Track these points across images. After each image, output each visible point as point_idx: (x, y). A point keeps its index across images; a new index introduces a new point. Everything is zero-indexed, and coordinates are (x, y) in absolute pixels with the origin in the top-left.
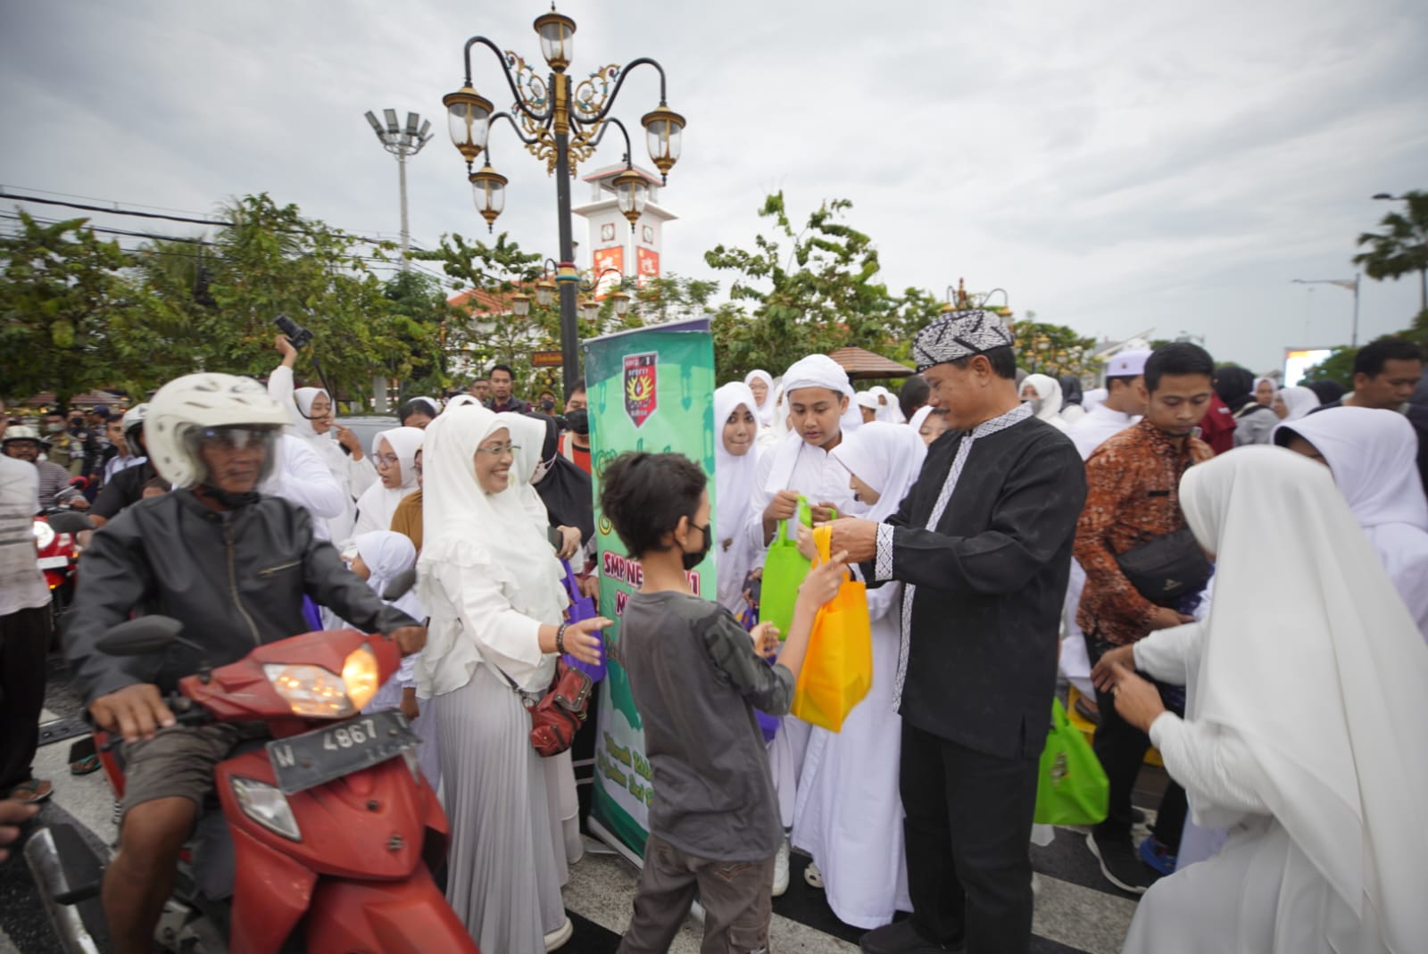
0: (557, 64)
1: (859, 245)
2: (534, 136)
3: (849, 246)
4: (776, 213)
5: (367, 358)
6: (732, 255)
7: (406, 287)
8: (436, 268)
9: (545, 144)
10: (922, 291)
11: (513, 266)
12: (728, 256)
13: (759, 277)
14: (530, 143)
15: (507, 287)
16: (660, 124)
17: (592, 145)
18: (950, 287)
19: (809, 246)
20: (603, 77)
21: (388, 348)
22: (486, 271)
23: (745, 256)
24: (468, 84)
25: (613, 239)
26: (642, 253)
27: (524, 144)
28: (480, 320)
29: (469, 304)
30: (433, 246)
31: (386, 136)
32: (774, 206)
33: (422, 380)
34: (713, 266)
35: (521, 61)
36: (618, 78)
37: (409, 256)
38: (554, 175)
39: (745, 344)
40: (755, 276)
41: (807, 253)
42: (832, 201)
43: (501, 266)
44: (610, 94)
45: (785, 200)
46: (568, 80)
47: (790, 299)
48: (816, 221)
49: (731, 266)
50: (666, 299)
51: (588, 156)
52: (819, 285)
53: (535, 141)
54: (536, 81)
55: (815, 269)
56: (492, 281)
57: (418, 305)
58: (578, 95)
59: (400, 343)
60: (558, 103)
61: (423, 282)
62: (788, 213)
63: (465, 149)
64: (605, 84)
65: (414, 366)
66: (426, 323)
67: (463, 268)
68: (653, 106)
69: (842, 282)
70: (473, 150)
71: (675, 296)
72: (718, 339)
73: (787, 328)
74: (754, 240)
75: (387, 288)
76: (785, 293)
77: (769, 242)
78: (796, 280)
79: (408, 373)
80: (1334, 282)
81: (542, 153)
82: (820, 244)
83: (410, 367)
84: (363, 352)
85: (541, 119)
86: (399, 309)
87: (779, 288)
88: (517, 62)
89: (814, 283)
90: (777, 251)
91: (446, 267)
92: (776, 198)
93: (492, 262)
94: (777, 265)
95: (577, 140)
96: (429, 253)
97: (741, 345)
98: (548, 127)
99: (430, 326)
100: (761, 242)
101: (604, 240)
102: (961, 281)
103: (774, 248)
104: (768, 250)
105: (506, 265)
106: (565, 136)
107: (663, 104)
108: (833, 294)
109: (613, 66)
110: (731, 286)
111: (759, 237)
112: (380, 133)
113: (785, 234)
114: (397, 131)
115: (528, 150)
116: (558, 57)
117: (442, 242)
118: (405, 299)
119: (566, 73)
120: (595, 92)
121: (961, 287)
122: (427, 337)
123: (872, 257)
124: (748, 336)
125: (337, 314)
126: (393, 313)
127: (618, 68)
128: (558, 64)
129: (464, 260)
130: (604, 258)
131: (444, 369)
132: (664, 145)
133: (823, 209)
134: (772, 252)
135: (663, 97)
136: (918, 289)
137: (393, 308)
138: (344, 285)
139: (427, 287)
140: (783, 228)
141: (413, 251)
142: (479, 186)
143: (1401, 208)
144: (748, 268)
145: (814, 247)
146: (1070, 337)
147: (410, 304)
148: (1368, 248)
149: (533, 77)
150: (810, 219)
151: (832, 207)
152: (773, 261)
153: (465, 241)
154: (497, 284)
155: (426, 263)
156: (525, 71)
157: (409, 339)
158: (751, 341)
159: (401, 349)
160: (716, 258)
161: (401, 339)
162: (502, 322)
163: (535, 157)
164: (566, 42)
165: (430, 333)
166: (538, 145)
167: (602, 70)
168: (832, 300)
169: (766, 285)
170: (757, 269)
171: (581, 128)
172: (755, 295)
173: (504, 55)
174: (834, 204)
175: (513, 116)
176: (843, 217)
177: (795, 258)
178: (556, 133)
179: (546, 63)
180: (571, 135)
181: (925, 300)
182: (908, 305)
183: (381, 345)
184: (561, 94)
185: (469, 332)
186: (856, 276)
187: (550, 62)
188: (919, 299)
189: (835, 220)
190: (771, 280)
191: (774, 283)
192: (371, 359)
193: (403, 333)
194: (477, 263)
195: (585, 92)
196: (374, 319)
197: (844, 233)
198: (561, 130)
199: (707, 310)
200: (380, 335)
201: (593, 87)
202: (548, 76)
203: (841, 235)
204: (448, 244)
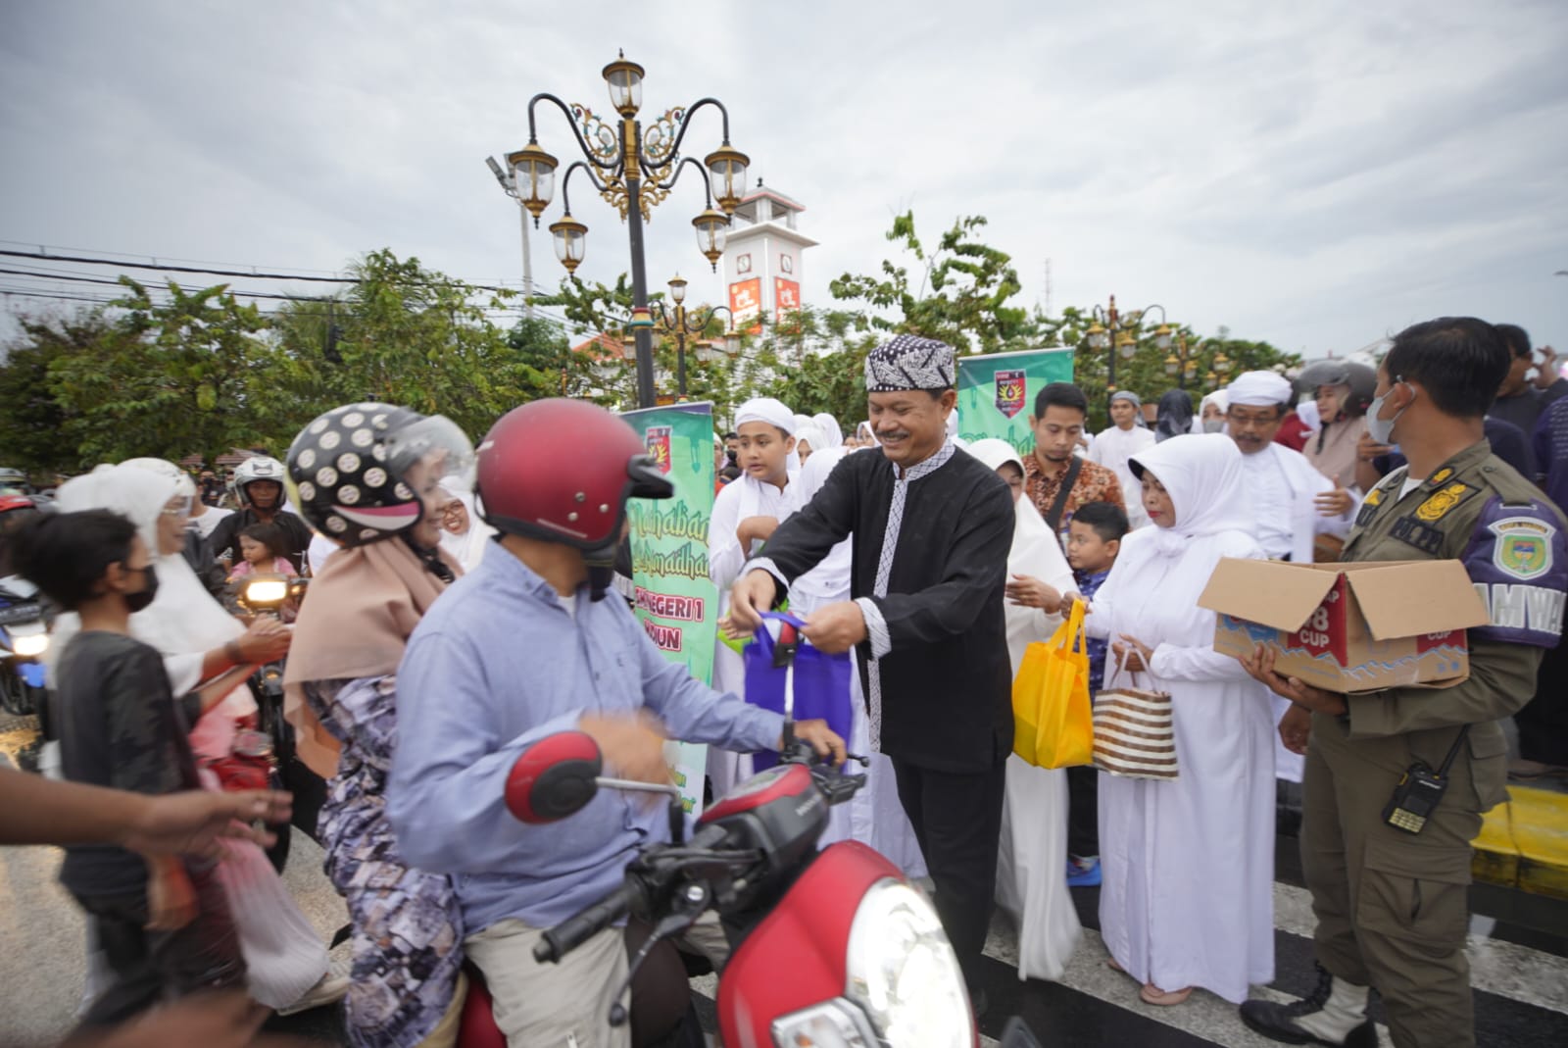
0: (626, 110)
1: (998, 265)
2: (608, 185)
3: (985, 266)
4: (906, 235)
5: (488, 409)
6: (857, 283)
7: (529, 337)
8: (558, 313)
9: (616, 192)
10: (1084, 311)
12: (854, 285)
13: (887, 306)
14: (604, 190)
16: (723, 164)
17: (666, 187)
18: (1101, 304)
19: (945, 269)
20: (669, 121)
21: (509, 398)
22: (607, 313)
23: (872, 283)
24: (533, 141)
25: (749, 270)
26: (780, 285)
27: (601, 192)
28: (604, 365)
29: (592, 349)
30: (554, 291)
31: (508, 181)
32: (903, 228)
34: (837, 296)
35: (588, 112)
36: (683, 121)
37: (530, 302)
38: (627, 222)
40: (882, 306)
41: (943, 277)
42: (965, 219)
43: (622, 308)
44: (676, 136)
45: (915, 221)
46: (637, 125)
47: (919, 328)
48: (949, 242)
49: (856, 296)
50: (803, 333)
51: (662, 199)
52: (949, 312)
53: (611, 188)
54: (604, 130)
55: (952, 294)
56: (614, 323)
57: (541, 352)
58: (647, 141)
59: (520, 392)
60: (628, 149)
61: (546, 328)
63: (531, 205)
64: (672, 127)
66: (547, 370)
67: (584, 311)
68: (716, 146)
69: (979, 306)
70: (539, 205)
71: (812, 330)
74: (881, 266)
75: (510, 337)
76: (914, 321)
77: (897, 266)
78: (922, 308)
81: (616, 201)
82: (957, 266)
84: (484, 403)
85: (613, 167)
86: (522, 358)
87: (910, 317)
88: (583, 114)
89: (947, 309)
90: (906, 277)
91: (567, 312)
92: (904, 219)
93: (614, 304)
94: (906, 292)
95: (649, 184)
96: (550, 298)
98: (619, 176)
99: (550, 373)
100: (888, 269)
101: (739, 273)
102: (1112, 299)
103: (902, 273)
104: (896, 276)
106: (637, 181)
107: (726, 143)
109: (678, 108)
111: (886, 263)
112: (501, 178)
113: (916, 257)
115: (603, 198)
116: (627, 103)
117: (562, 286)
118: (528, 347)
119: (636, 119)
120: (662, 136)
121: (1112, 305)
122: (548, 385)
123: (1012, 280)
125: (457, 366)
126: (515, 361)
127: (683, 110)
128: (628, 110)
129: (584, 304)
132: (728, 184)
133: (956, 228)
134: (901, 278)
135: (726, 136)
136: (1078, 308)
137: (516, 357)
138: (465, 335)
139: (551, 333)
140: (913, 251)
141: (535, 297)
142: (559, 236)
144: (876, 295)
145: (950, 269)
147: (533, 352)
149: (600, 127)
150: (942, 239)
151: (966, 226)
152: (901, 287)
153: (585, 284)
154: (620, 327)
155: (547, 308)
156: (593, 123)
157: (529, 387)
160: (843, 288)
161: (522, 388)
162: (625, 366)
163: (610, 204)
164: (634, 89)
165: (551, 381)
166: (612, 192)
167: (668, 114)
169: (895, 314)
170: (883, 296)
171: (654, 172)
172: (885, 325)
173: (570, 109)
174: (967, 222)
175: (589, 165)
176: (978, 235)
177: (929, 282)
178: (627, 180)
179: (615, 111)
180: (643, 178)
181: (1087, 321)
182: (1067, 327)
183: (503, 395)
184: (630, 140)
185: (592, 377)
186: (993, 299)
187: (619, 109)
188: (1079, 320)
189: (970, 238)
190: (900, 308)
191: (904, 311)
192: (491, 410)
193: (525, 382)
194: (598, 305)
195: (653, 136)
196: (496, 368)
197: (981, 253)
198: (632, 176)
199: (846, 344)
200: (502, 384)
201: (660, 131)
202: (617, 123)
203: (977, 255)
204: (568, 288)
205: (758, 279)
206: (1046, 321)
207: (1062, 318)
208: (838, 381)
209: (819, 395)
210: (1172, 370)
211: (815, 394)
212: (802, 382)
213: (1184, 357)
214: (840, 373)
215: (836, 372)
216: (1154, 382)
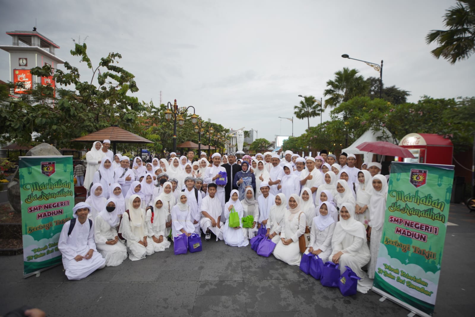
1: (129, 78)
4: (82, 54)
19: (105, 76)
25: (26, 65)
32: (80, 50)
41: (104, 79)
42: (112, 54)
45: (87, 49)
48: (105, 63)
55: (108, 87)
62: (89, 56)
69: (112, 93)
77: (74, 67)
80: (288, 119)
90: (78, 72)
92: (81, 46)
94: (78, 80)
101: (20, 65)
102: (175, 101)
104: (73, 71)
111: (67, 64)
113: (87, 66)
121: (175, 103)
123: (134, 85)
130: (20, 74)
133: (108, 57)
134: (75, 73)
136: (165, 105)
146: (222, 128)
151: (112, 57)
152: (75, 77)
176: (118, 62)
182: (162, 111)
189: (114, 63)
197: (120, 71)
203: (118, 72)
206: (155, 108)
207: (160, 108)
210: (197, 131)
213: (200, 127)
216: (191, 134)
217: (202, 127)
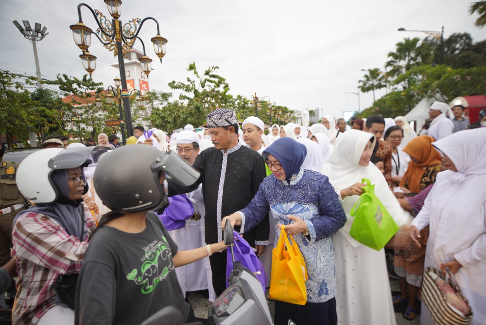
0: (115, 16)
1: (222, 81)
2: (107, 42)
3: (219, 82)
4: (193, 70)
5: (27, 125)
6: (179, 84)
7: (41, 96)
8: (56, 88)
9: (112, 45)
10: (243, 96)
11: (91, 87)
12: (177, 85)
13: (189, 92)
14: (105, 44)
15: (88, 95)
16: (158, 41)
17: (130, 46)
18: (252, 96)
19: (205, 81)
20: (134, 23)
21: (36, 120)
22: (79, 89)
23: (183, 84)
24: (81, 21)
25: (129, 76)
26: (141, 82)
27: (103, 45)
28: (78, 108)
29: (72, 102)
30: (54, 79)
31: (25, 32)
32: (192, 67)
33: (53, 133)
34: (172, 88)
35: (101, 14)
36: (140, 23)
37: (43, 83)
38: (117, 57)
39: (186, 116)
40: (188, 92)
41: (205, 84)
42: (212, 66)
43: (85, 87)
44: (137, 28)
45: (196, 65)
46: (120, 23)
47: (201, 99)
48: (207, 73)
49: (179, 88)
50: (153, 99)
52: (210, 95)
53: (109, 44)
54: (107, 22)
55: (208, 89)
56: (82, 93)
57: (48, 102)
58: (125, 28)
59: (42, 118)
60: (117, 30)
61: (50, 93)
62: (197, 70)
63: (81, 47)
64: (135, 26)
65: (50, 127)
66: (53, 110)
67: (68, 88)
68: (155, 35)
69: (218, 94)
70: (85, 47)
71: (156, 98)
72: (176, 114)
73: (201, 109)
74: (186, 79)
75: (32, 96)
76: (199, 98)
77: (192, 80)
78: (203, 93)
79: (47, 131)
80: (353, 93)
81: (111, 49)
82: (209, 81)
83: (48, 128)
84: (24, 122)
85: (110, 36)
86: (40, 104)
87: (196, 96)
88: (99, 14)
89: (208, 95)
90: (195, 83)
91: (60, 87)
92: (193, 65)
93: (81, 86)
94: (195, 88)
95: (125, 45)
96: (52, 82)
97: (185, 116)
98: (113, 39)
99: (55, 111)
100: (189, 80)
102: (255, 93)
103: (194, 82)
104: (191, 83)
105: (88, 87)
106: (121, 43)
107: (159, 34)
108: (215, 98)
109: (138, 19)
110: (179, 95)
111: (188, 78)
112: (22, 30)
113: (197, 77)
114: (31, 30)
115: (105, 47)
116: (115, 13)
117: (58, 77)
118: (41, 100)
119: (119, 19)
120: (131, 28)
121: (256, 95)
122: (55, 116)
123: (227, 86)
124: (187, 113)
125: (10, 107)
126: (36, 106)
127: (140, 20)
128: (116, 16)
129: (68, 85)
131: (63, 128)
132: (160, 49)
133: (209, 69)
134: (193, 84)
135: (158, 32)
136: (241, 95)
137: (36, 104)
138: (10, 94)
139: (52, 95)
140: (196, 75)
141: (44, 81)
142: (84, 59)
143: (368, 73)
144: (185, 89)
145: (207, 81)
147: (44, 102)
148: (361, 84)
149: (106, 20)
150: (205, 72)
151: (212, 69)
152: (194, 86)
153: (69, 77)
154: (84, 94)
155: (50, 86)
156: (103, 18)
157: (46, 116)
158: (188, 114)
159: (43, 121)
160: (172, 85)
161: (42, 116)
162: (88, 109)
163: (108, 50)
164: (118, 8)
165: (56, 114)
166: (109, 45)
167: (134, 20)
168: (215, 100)
169: (191, 95)
170: (188, 89)
171: (126, 40)
172: (188, 98)
173: (94, 11)
174: (213, 68)
175: (97, 34)
176: (216, 72)
177: (201, 85)
178: (117, 42)
179: (110, 15)
180: (123, 43)
181: (243, 99)
182: (238, 101)
183: (33, 119)
184: (117, 27)
185: (73, 113)
186: (222, 92)
187: (112, 15)
188: (241, 99)
189: (214, 73)
190: (193, 93)
191: (194, 94)
192: (29, 125)
193: (43, 114)
194: (75, 86)
195: (127, 27)
196: (28, 109)
197: (217, 77)
198: (118, 40)
199: (169, 103)
200: (32, 115)
201: (130, 26)
202: (112, 20)
203: (216, 78)
204: (61, 78)
205: (133, 80)
207: (236, 98)
208: (175, 116)
209: (169, 120)
211: (167, 120)
212: (162, 116)
214: (175, 113)
215: (174, 113)
217: (272, 111)
